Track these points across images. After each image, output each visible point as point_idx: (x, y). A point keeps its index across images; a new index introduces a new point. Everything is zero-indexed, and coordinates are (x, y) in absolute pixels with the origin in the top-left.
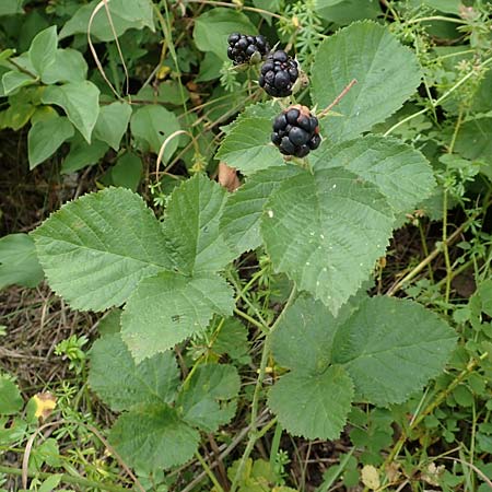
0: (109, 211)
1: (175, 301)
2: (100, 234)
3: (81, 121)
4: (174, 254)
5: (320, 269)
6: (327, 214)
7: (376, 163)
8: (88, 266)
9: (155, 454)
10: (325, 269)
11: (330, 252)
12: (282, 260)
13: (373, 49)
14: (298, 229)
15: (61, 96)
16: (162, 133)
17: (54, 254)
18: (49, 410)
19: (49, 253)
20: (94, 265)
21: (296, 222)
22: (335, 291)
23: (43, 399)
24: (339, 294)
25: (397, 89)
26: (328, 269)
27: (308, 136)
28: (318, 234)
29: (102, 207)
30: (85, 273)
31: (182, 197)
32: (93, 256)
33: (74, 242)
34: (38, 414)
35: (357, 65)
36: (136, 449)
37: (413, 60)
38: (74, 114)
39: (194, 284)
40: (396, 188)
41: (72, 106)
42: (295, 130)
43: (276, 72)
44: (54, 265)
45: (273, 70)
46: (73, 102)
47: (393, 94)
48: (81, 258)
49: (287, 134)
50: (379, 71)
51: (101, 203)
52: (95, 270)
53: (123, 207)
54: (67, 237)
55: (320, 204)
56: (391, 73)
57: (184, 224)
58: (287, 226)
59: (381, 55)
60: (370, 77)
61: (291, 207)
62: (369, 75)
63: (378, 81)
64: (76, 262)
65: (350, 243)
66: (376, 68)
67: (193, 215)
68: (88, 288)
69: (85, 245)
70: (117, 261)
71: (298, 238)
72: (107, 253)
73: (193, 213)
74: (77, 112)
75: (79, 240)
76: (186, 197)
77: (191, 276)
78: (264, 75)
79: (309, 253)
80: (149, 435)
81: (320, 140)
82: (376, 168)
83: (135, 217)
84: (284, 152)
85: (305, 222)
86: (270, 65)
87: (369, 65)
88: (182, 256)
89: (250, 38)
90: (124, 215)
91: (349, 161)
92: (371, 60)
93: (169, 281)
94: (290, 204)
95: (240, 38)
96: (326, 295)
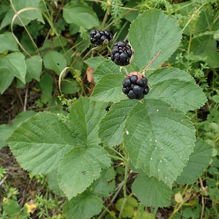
0: (41, 124)
1: (81, 162)
2: (39, 136)
3: (19, 74)
4: (77, 138)
5: (158, 161)
6: (157, 128)
7: (175, 92)
8: (37, 152)
9: (84, 212)
10: (161, 161)
11: (162, 150)
12: (138, 160)
13: (155, 22)
14: (142, 138)
15: (7, 61)
16: (58, 64)
17: (19, 148)
18: (34, 209)
19: (17, 149)
20: (39, 151)
21: (141, 134)
22: (169, 173)
23: (30, 204)
24: (171, 175)
25: (171, 41)
26: (162, 160)
27: (143, 88)
28: (153, 140)
29: (38, 123)
30: (36, 156)
31: (75, 110)
32: (38, 147)
33: (27, 142)
34: (29, 211)
35: (150, 32)
36: (75, 212)
37: (176, 25)
38: (14, 70)
39: (89, 151)
40: (188, 105)
41: (13, 66)
42: (136, 87)
43: (120, 53)
44: (20, 154)
45: (118, 52)
46: (13, 64)
47: (170, 44)
48: (32, 149)
49: (132, 89)
50: (160, 33)
51: (36, 121)
52: (40, 153)
53: (47, 120)
54: (23, 140)
55: (151, 121)
56: (167, 33)
57: (79, 123)
58: (137, 137)
59: (161, 24)
60: (157, 37)
61: (137, 126)
62: (156, 36)
63: (161, 38)
64: (30, 151)
65: (172, 144)
66: (159, 31)
67: (82, 118)
68: (38, 163)
69: (33, 142)
70: (50, 146)
71: (144, 144)
72: (44, 144)
73: (82, 116)
74: (16, 69)
75: (30, 140)
76: (77, 110)
77: (86, 147)
78: (114, 55)
79: (151, 152)
80: (80, 204)
81: (149, 89)
82: (176, 95)
83: (55, 124)
84: (130, 98)
85: (145, 133)
86: (116, 49)
87: (155, 31)
88: (81, 139)
89: (101, 32)
90: (49, 124)
91: (161, 92)
92: (156, 28)
93: (77, 153)
94: (136, 124)
95: (96, 33)
96: (164, 177)
